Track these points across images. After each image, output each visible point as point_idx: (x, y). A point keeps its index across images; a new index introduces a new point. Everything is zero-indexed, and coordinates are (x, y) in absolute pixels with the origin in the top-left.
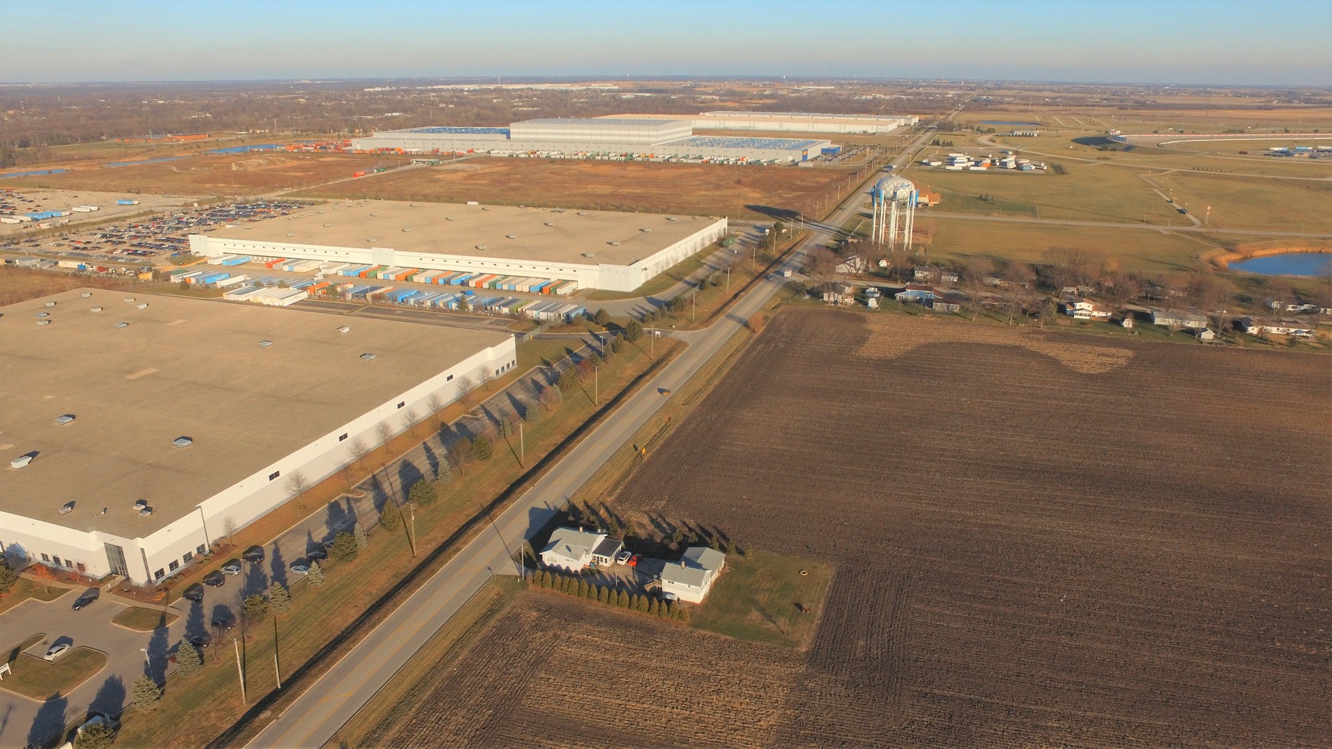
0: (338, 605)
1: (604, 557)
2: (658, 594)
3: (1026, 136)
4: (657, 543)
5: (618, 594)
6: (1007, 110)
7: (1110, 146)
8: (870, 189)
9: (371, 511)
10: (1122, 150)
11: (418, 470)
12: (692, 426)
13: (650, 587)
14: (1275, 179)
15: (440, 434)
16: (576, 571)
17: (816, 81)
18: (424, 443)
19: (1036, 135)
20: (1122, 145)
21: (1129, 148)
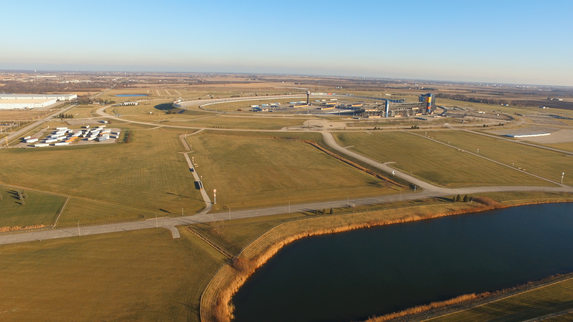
3: (130, 105)
6: (136, 87)
7: (172, 111)
10: (179, 113)
19: (136, 104)
21: (182, 112)
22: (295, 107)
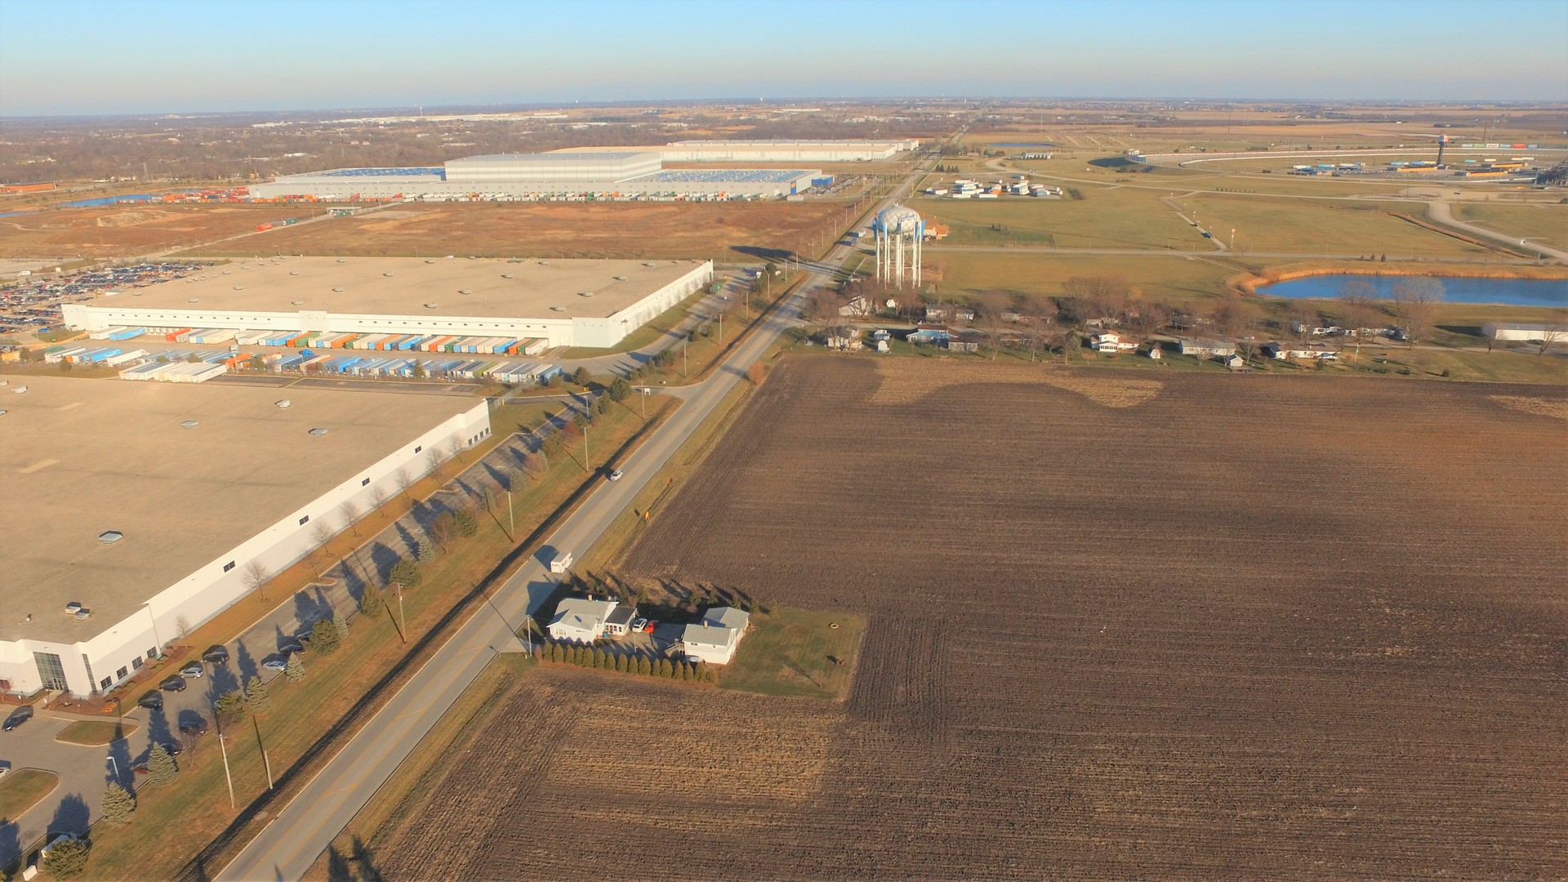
0: (324, 700)
1: (618, 625)
2: (681, 657)
3: (1039, 158)
4: (674, 609)
5: (639, 661)
6: (1017, 131)
7: (1130, 167)
8: (870, 222)
9: (346, 599)
10: (1142, 172)
11: (394, 552)
12: (696, 487)
13: (671, 652)
14: (1299, 198)
15: (412, 512)
16: (589, 643)
17: (799, 103)
18: (396, 523)
19: (1049, 157)
20: (1142, 166)
21: (1149, 169)
22: (1399, 170)
